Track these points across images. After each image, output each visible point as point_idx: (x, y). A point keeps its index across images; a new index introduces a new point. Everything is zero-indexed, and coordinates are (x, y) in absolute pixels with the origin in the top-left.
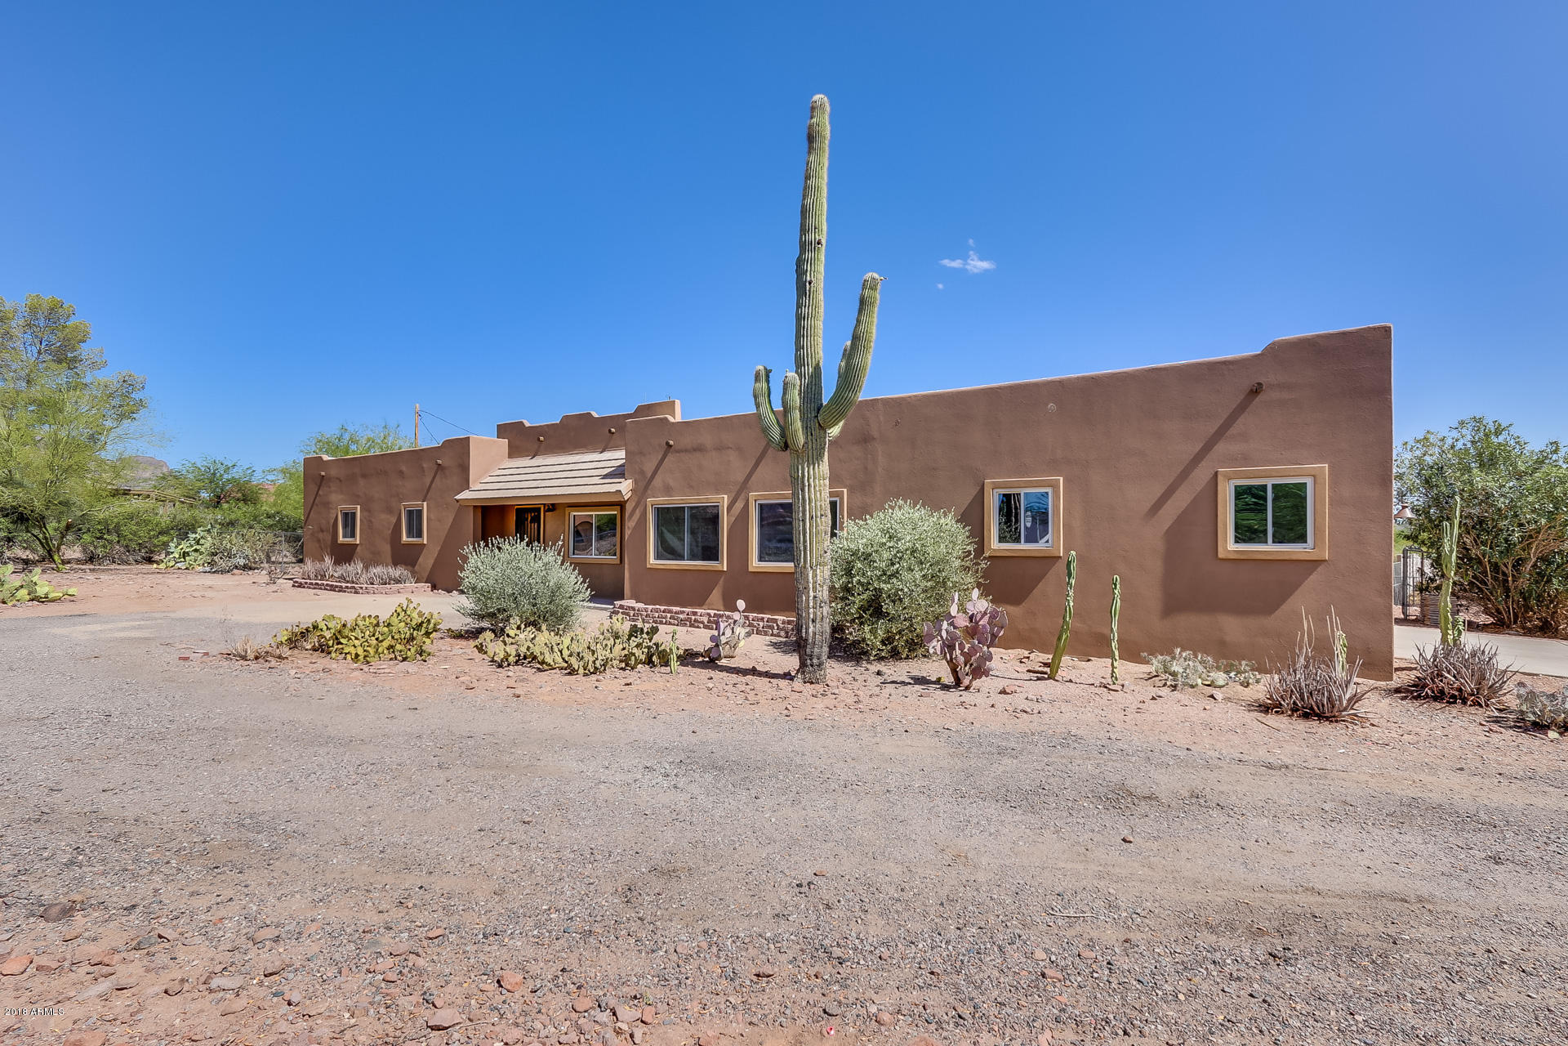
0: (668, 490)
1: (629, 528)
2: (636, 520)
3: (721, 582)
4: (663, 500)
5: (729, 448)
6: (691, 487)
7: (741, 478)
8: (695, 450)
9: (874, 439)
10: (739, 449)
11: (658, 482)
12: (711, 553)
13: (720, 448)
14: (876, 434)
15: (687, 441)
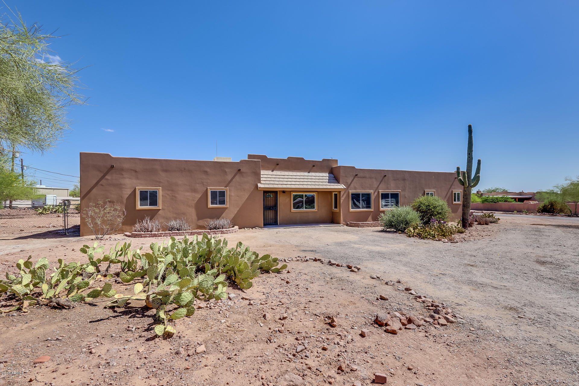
0: (355, 188)
1: (342, 200)
2: (345, 197)
3: (372, 214)
4: (354, 191)
5: (373, 178)
6: (362, 188)
7: (376, 186)
8: (363, 177)
9: (406, 180)
10: (376, 179)
11: (352, 185)
12: (368, 206)
13: (371, 178)
14: (406, 178)
15: (360, 175)
